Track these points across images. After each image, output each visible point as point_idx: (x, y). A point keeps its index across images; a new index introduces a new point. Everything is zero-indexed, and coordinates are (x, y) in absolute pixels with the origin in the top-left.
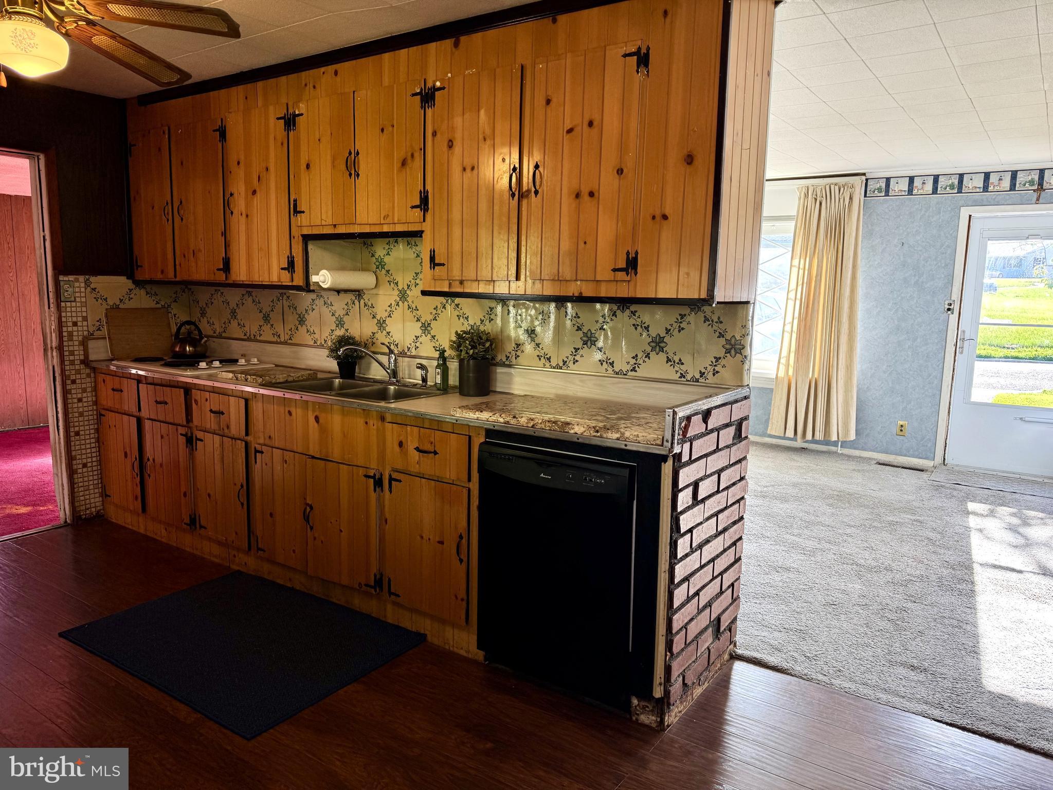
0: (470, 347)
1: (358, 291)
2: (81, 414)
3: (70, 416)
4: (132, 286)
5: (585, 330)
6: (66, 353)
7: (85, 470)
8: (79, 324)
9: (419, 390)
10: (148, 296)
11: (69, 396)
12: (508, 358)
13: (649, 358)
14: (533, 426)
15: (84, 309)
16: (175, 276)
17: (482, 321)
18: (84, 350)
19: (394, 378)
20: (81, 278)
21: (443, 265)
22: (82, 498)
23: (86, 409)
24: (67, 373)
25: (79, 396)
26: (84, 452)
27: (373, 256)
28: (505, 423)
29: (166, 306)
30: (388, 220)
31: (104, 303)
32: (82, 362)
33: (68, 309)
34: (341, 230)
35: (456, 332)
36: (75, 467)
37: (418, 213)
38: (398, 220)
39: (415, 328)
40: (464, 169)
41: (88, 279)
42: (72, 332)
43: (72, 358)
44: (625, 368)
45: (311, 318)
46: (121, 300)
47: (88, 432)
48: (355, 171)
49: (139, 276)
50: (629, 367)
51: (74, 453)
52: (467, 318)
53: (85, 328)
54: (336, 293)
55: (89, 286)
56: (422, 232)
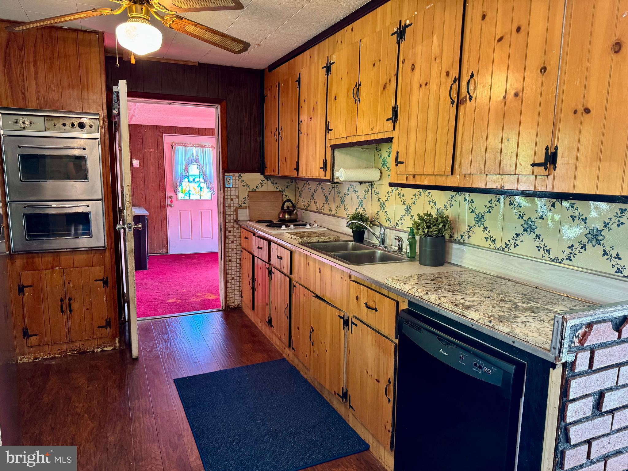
0: (426, 227)
1: (371, 182)
2: (233, 250)
3: (227, 250)
4: (264, 179)
5: (526, 218)
6: (227, 216)
7: (233, 281)
8: (234, 200)
9: (395, 255)
10: (272, 184)
11: (227, 239)
12: (462, 237)
13: (585, 249)
14: (439, 305)
15: (237, 192)
16: (278, 173)
17: (445, 206)
18: (236, 214)
19: (383, 244)
20: (237, 174)
21: (403, 163)
22: (231, 296)
23: (235, 247)
24: (226, 227)
25: (232, 240)
26: (233, 271)
27: (381, 157)
28: (419, 297)
29: (282, 190)
30: (374, 131)
31: (248, 188)
32: (235, 221)
33: (229, 192)
34: (350, 140)
35: (419, 215)
36: (228, 279)
37: (390, 123)
38: (379, 131)
39: (401, 210)
40: (421, 86)
41: (240, 175)
42: (230, 204)
43: (229, 218)
44: (561, 256)
45: (347, 200)
46: (257, 187)
47: (235, 260)
48: (358, 98)
49: (267, 173)
50: (565, 256)
51: (228, 271)
52: (435, 203)
53: (237, 202)
54: (359, 184)
55: (240, 179)
56: (392, 138)
